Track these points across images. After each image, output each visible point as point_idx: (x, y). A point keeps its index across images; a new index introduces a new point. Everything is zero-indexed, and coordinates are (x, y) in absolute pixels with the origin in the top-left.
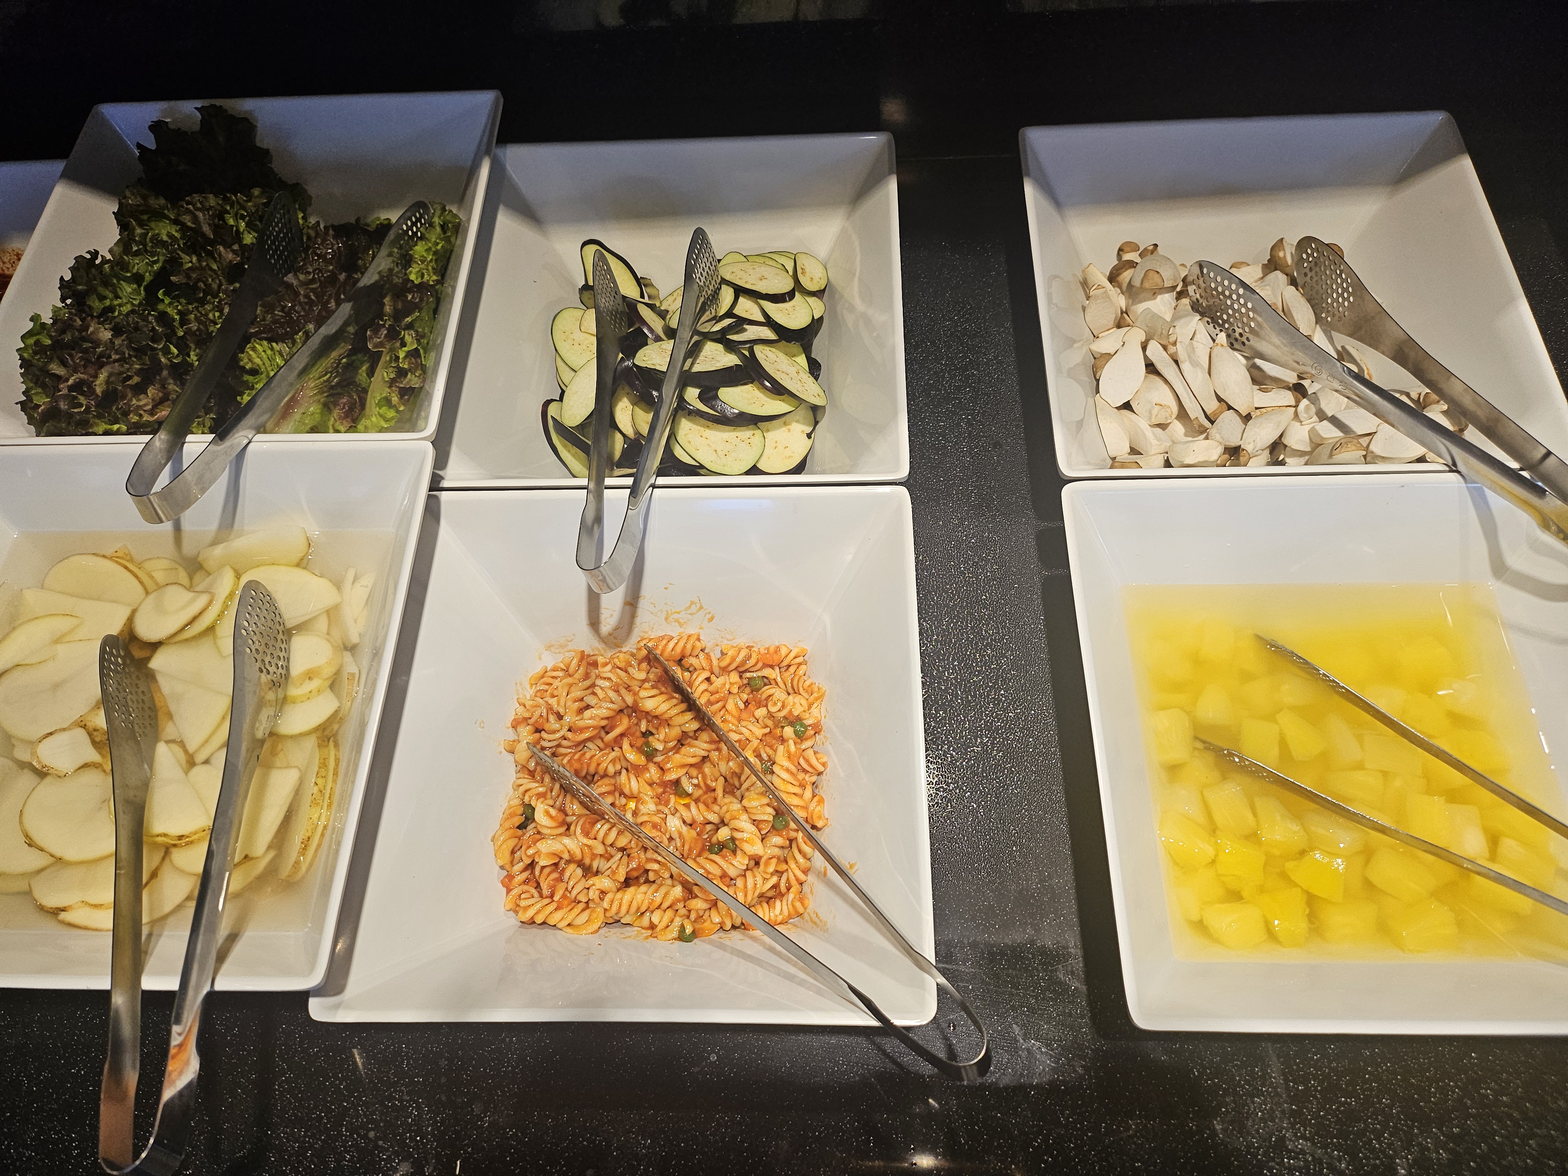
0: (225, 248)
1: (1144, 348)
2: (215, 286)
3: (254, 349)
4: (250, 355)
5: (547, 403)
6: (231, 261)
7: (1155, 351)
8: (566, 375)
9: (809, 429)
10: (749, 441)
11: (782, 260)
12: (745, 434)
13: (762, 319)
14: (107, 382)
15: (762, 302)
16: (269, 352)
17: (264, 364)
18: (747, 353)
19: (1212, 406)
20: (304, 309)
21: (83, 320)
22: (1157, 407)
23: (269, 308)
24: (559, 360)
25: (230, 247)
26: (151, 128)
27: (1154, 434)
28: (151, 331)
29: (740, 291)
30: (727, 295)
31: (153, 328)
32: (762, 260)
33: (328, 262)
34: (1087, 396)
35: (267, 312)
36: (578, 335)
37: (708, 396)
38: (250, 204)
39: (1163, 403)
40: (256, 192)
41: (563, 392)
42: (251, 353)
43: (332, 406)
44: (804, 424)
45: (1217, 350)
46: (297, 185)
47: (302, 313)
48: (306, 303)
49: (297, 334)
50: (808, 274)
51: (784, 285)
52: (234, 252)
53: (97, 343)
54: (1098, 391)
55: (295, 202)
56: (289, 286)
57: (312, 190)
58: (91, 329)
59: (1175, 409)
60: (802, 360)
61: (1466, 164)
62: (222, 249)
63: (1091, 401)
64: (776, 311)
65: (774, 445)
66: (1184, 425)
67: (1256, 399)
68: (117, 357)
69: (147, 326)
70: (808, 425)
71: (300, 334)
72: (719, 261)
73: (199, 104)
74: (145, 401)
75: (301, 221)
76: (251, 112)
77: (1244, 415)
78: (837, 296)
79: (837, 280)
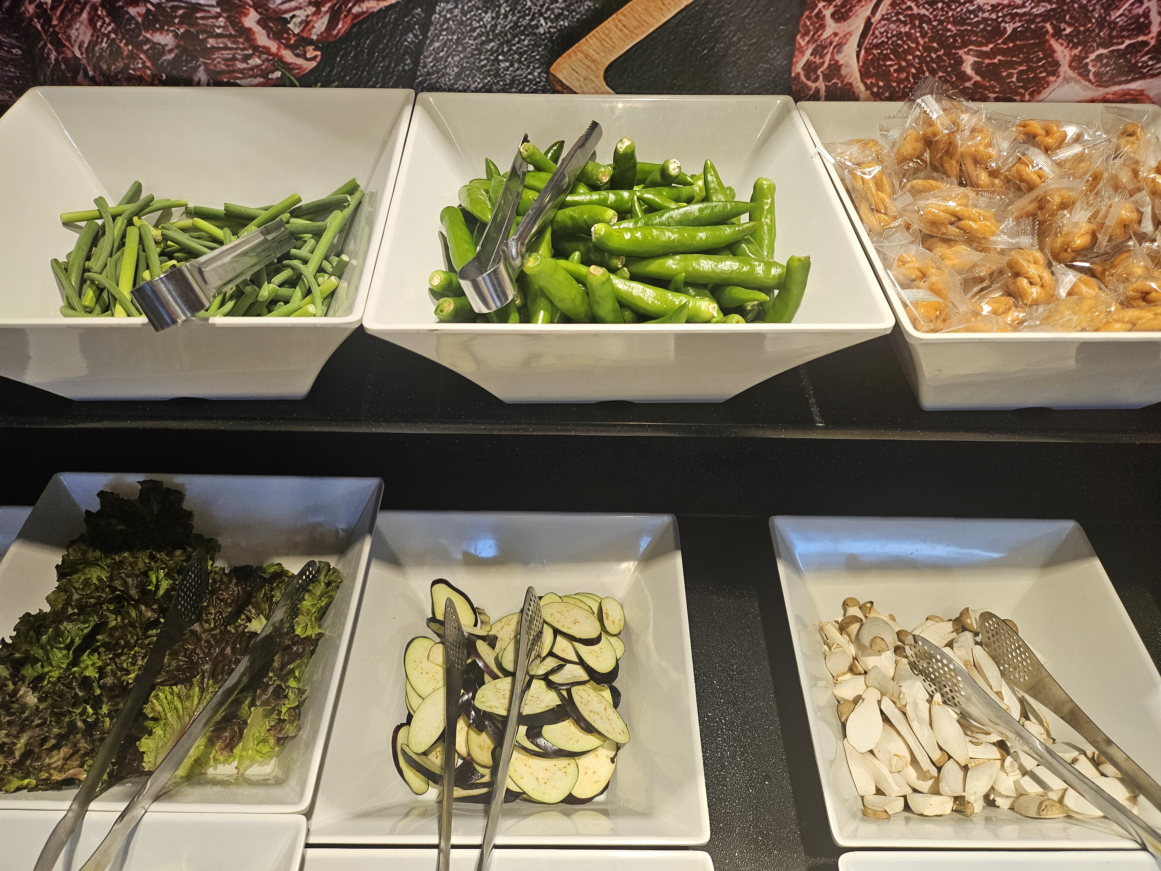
0: (146, 607)
1: (879, 702)
2: (132, 641)
3: (157, 697)
4: (153, 704)
5: (398, 728)
6: (149, 618)
7: (888, 706)
8: (415, 702)
9: (612, 754)
10: (565, 770)
11: (590, 602)
12: (562, 762)
13: (577, 660)
14: (26, 745)
15: (578, 645)
16: (169, 697)
17: (164, 710)
18: (565, 693)
19: (936, 755)
20: (204, 652)
21: (15, 684)
22: (896, 758)
23: (174, 655)
24: (408, 685)
25: (150, 607)
26: (98, 495)
27: (893, 777)
28: (73, 697)
29: (556, 632)
30: (548, 634)
31: (76, 693)
32: (572, 601)
33: (228, 605)
34: (837, 739)
35: (173, 659)
36: (426, 665)
37: (533, 734)
38: (171, 562)
39: (900, 754)
40: (178, 552)
41: (410, 717)
42: (155, 701)
43: (215, 740)
44: (608, 749)
45: (935, 709)
46: (210, 540)
47: (201, 656)
48: (206, 647)
49: (195, 677)
50: (610, 618)
51: (591, 630)
52: (153, 610)
53: (24, 707)
54: (845, 736)
55: (207, 554)
56: (194, 633)
57: (221, 541)
58: (21, 693)
59: (909, 758)
60: (607, 694)
61: (1097, 564)
62: (143, 608)
63: (840, 744)
64: (586, 652)
65: (585, 771)
66: (915, 770)
67: (970, 751)
68: (39, 722)
69: (71, 693)
70: (612, 750)
71: (198, 677)
72: (540, 598)
73: (142, 477)
74: (57, 758)
75: (209, 568)
76: (183, 484)
77: (963, 765)
78: (633, 636)
79: (633, 623)
